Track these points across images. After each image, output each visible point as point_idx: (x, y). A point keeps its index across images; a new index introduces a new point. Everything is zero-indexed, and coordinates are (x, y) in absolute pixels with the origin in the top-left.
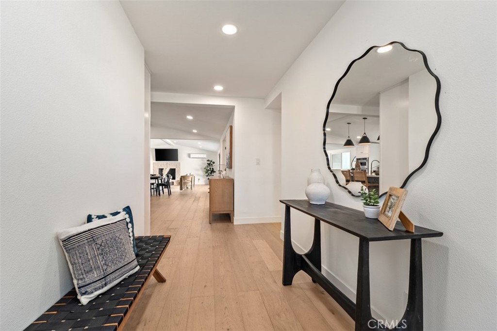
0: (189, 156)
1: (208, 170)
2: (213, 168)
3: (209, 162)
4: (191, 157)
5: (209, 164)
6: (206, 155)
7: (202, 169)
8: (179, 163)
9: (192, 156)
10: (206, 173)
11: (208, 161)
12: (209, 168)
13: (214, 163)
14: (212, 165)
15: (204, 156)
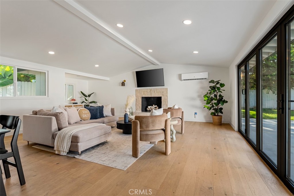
1: (212, 99)
2: (220, 96)
3: (212, 85)
4: (182, 79)
5: (213, 88)
6: (207, 73)
7: (199, 96)
8: (167, 89)
9: (184, 77)
10: (208, 103)
11: (212, 82)
12: (213, 96)
13: (222, 85)
14: (219, 89)
15: (204, 75)
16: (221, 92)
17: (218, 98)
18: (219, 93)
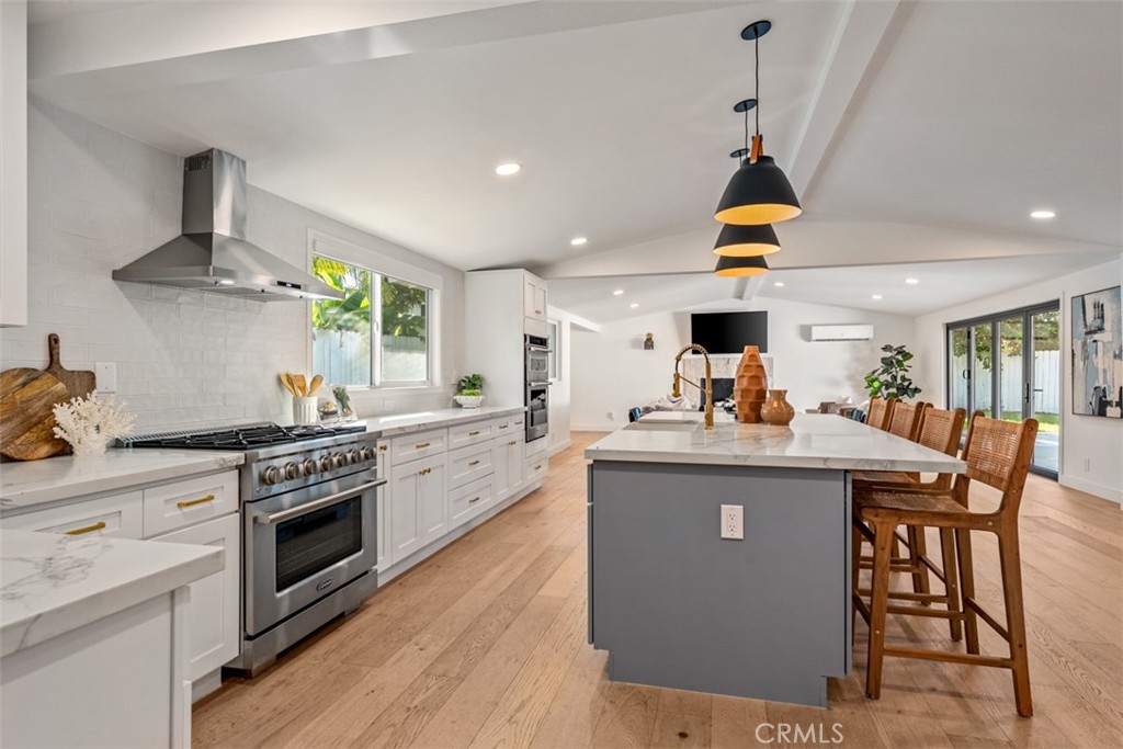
0: (806, 332)
2: (903, 379)
3: (888, 354)
4: (814, 337)
5: (890, 362)
6: (871, 328)
7: (851, 378)
9: (817, 333)
11: (886, 348)
12: (889, 378)
13: (907, 356)
14: (900, 363)
15: (864, 332)
16: (906, 370)
17: (899, 381)
18: (901, 373)
